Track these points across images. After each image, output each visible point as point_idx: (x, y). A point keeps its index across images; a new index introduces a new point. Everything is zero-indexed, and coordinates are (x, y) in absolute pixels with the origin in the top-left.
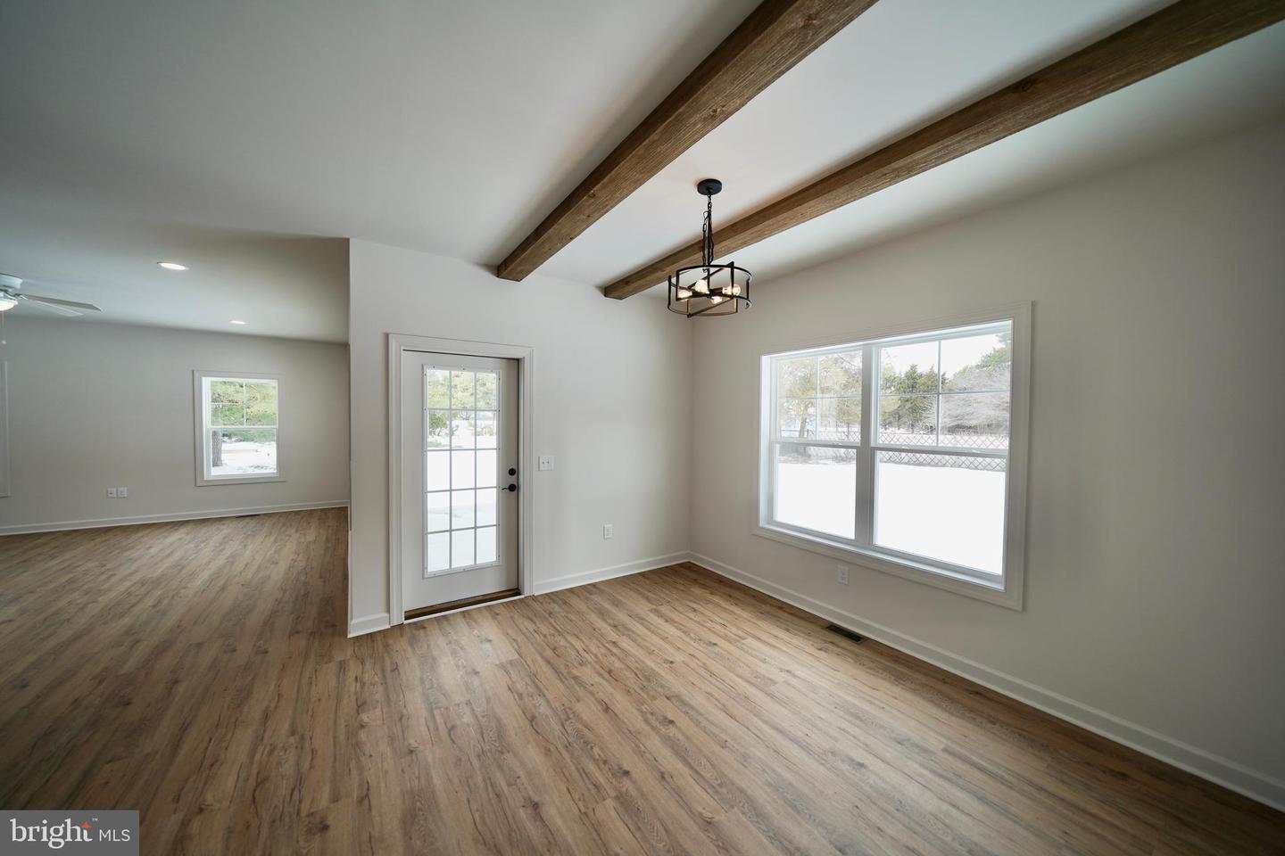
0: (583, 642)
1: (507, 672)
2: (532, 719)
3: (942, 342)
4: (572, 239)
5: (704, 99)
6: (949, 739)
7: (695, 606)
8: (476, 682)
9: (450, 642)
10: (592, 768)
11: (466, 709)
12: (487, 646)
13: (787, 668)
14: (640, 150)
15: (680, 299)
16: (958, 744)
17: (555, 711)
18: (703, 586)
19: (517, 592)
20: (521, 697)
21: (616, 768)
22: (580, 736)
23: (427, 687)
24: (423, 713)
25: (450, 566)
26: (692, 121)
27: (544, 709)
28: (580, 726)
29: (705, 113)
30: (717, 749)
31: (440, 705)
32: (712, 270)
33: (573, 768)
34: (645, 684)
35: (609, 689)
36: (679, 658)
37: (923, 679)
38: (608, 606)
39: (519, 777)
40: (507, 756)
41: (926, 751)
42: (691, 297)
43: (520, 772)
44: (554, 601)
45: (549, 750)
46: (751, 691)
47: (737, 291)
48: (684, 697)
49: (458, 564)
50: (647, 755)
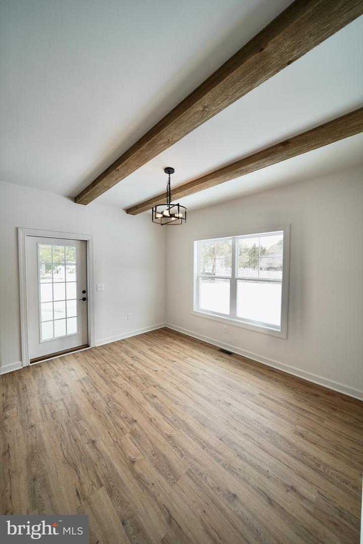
0: (118, 366)
1: (82, 384)
2: (93, 403)
3: (261, 238)
4: (109, 188)
5: (164, 134)
6: (261, 390)
7: (167, 346)
8: (66, 389)
9: (54, 372)
10: (120, 421)
11: (61, 403)
12: (72, 372)
13: (203, 368)
14: (138, 152)
15: (157, 218)
16: (265, 392)
17: (104, 398)
18: (171, 337)
19: (87, 346)
20: (88, 394)
21: (131, 419)
22: (115, 408)
23: (41, 394)
24: (39, 407)
25: (54, 336)
26: (159, 143)
27: (99, 398)
28: (115, 403)
29: (165, 140)
30: (174, 405)
31: (48, 402)
32: (171, 206)
33: (112, 422)
34: (145, 381)
35: (129, 385)
36: (160, 369)
37: (253, 367)
38: (129, 349)
39: (86, 430)
40: (81, 422)
41: (253, 395)
42: (162, 217)
43: (86, 428)
44: (105, 349)
45: (100, 416)
46: (188, 379)
47: (181, 215)
48: (161, 385)
49: (57, 335)
50: (145, 412)
